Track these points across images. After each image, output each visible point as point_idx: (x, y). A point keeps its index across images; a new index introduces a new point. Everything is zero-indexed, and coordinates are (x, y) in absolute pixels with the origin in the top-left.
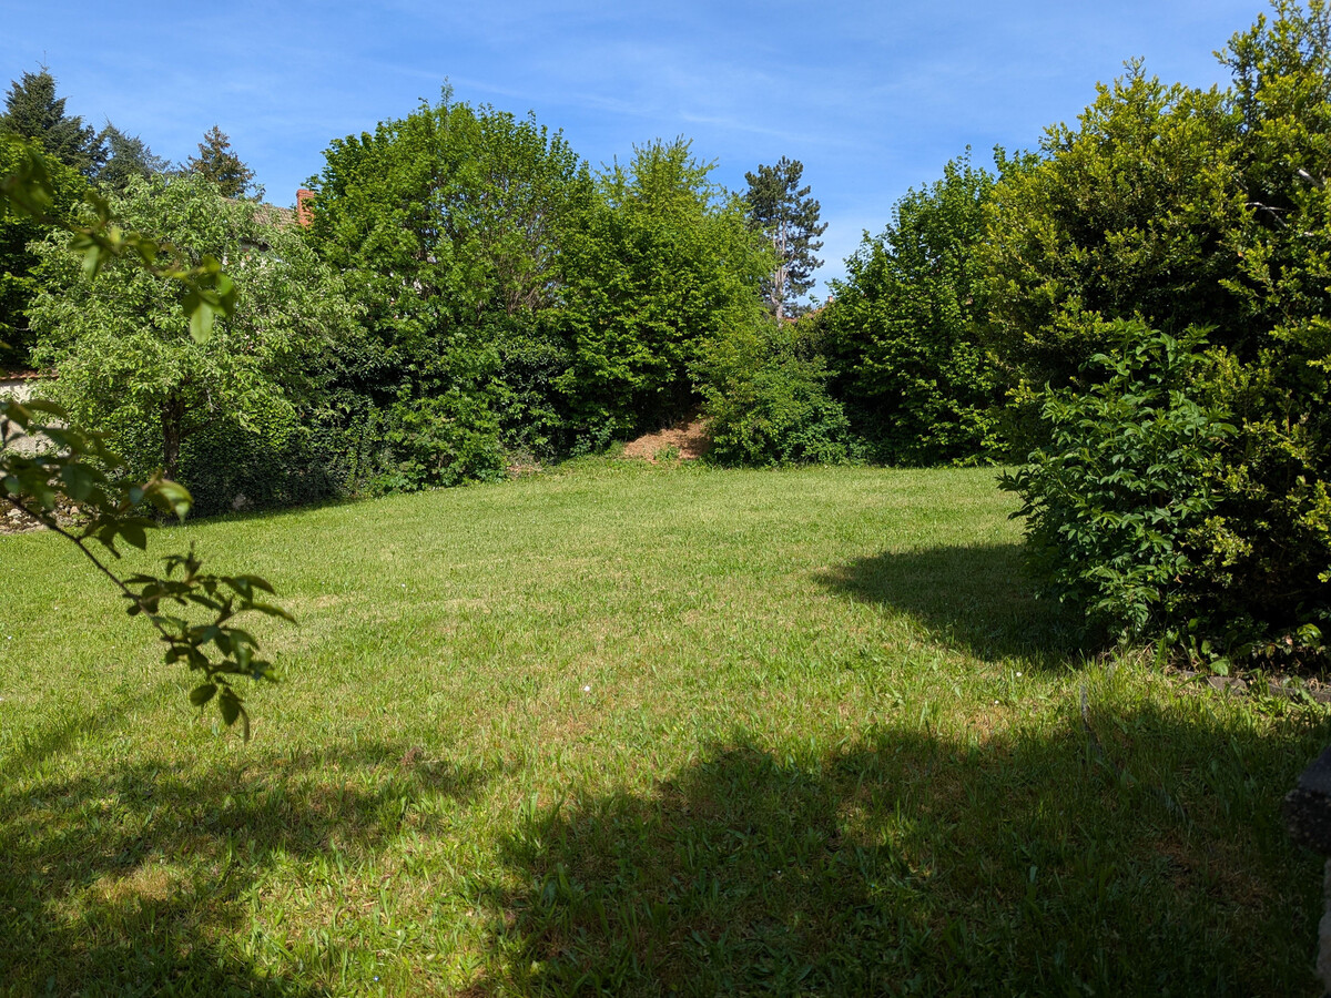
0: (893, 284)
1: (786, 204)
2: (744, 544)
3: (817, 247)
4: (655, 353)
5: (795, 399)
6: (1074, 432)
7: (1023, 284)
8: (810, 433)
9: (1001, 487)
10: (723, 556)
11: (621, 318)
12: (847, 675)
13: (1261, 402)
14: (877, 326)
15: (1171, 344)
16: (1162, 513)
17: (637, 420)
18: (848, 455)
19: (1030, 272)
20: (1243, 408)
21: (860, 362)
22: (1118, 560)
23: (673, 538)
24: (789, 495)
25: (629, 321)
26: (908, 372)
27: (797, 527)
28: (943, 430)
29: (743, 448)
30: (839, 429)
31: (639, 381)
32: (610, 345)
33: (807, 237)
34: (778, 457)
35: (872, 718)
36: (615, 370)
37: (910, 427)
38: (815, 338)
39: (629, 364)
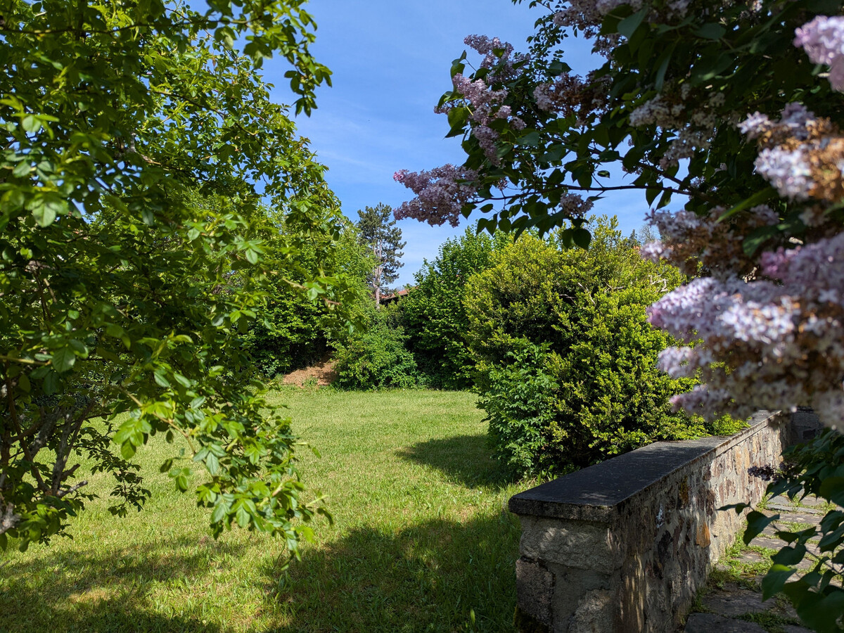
0: (440, 289)
1: (382, 230)
2: (358, 436)
3: (400, 255)
4: (305, 322)
5: (386, 350)
6: (501, 384)
7: (481, 320)
8: (395, 370)
9: (478, 407)
10: (347, 443)
11: (285, 301)
12: (407, 497)
13: (569, 374)
14: (432, 311)
15: (536, 349)
16: (535, 420)
17: (292, 361)
18: (416, 383)
19: (483, 316)
20: (563, 377)
21: (422, 331)
22: (519, 440)
23: (318, 434)
24: (383, 408)
25: (289, 303)
26: (448, 337)
27: (386, 427)
28: (467, 369)
29: (356, 379)
30: (411, 368)
31: (294, 338)
32: (277, 316)
33: (394, 249)
34: (376, 384)
35: (417, 514)
36: (279, 331)
37: (450, 367)
38: (398, 315)
39: (289, 328)
